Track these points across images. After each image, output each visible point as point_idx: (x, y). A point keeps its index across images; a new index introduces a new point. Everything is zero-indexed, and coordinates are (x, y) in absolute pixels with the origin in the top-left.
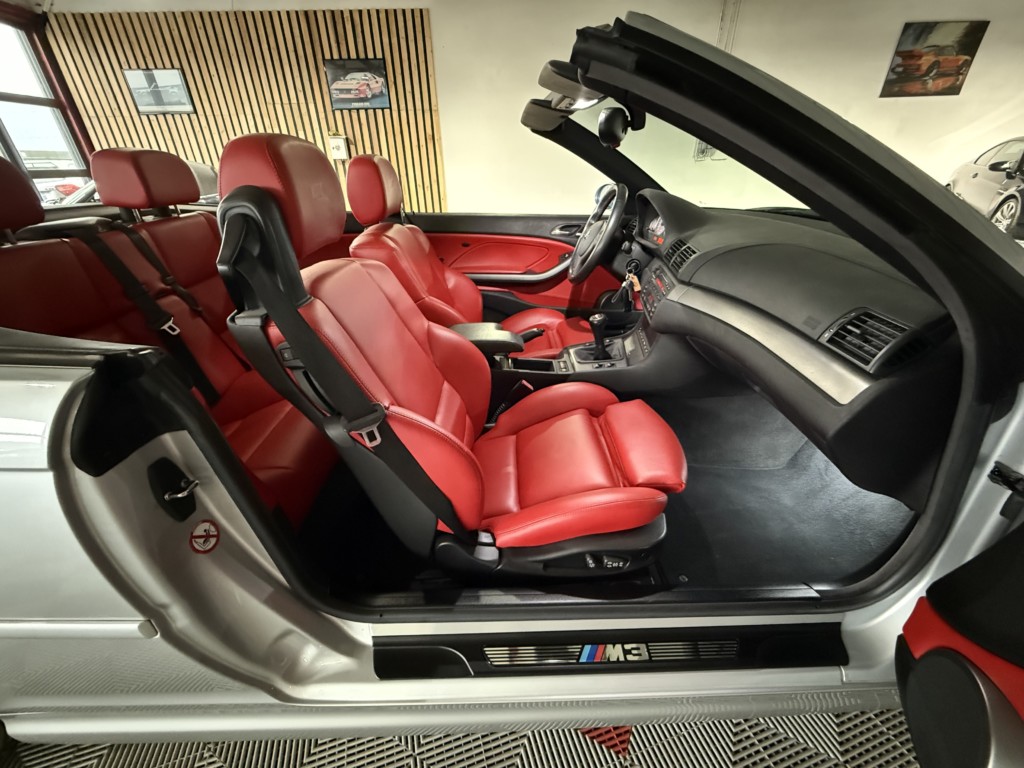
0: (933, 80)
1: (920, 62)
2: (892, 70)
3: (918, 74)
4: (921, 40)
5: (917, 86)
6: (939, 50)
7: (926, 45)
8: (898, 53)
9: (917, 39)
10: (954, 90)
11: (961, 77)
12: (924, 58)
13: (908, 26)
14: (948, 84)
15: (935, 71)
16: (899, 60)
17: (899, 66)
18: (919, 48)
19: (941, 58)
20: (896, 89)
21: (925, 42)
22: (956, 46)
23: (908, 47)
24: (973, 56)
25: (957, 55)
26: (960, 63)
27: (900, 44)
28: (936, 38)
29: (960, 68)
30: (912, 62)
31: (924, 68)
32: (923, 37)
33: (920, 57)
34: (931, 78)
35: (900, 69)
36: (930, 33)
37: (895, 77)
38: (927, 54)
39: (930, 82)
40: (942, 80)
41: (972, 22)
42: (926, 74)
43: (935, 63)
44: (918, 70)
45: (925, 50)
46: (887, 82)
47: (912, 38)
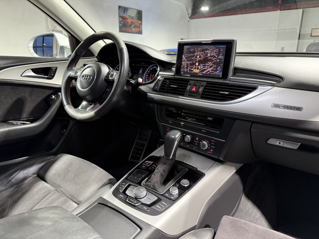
2: (120, 22)
5: (129, 30)
7: (127, 15)
8: (120, 16)
9: (124, 12)
10: (140, 33)
11: (141, 28)
12: (128, 20)
13: (120, 7)
14: (138, 30)
16: (121, 19)
17: (122, 21)
18: (125, 15)
19: (133, 21)
20: (124, 30)
21: (127, 13)
22: (136, 17)
23: (122, 15)
24: (142, 22)
26: (139, 23)
27: (119, 13)
28: (130, 13)
29: (139, 25)
30: (125, 21)
31: (130, 23)
32: (126, 11)
34: (133, 27)
35: (122, 23)
37: (121, 25)
39: (133, 29)
40: (136, 29)
41: (138, 10)
42: (131, 25)
43: (132, 22)
44: (128, 24)
45: (128, 17)
46: (120, 27)
47: (122, 12)
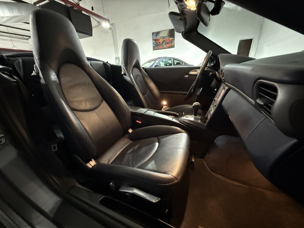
0: (165, 45)
1: (159, 41)
3: (160, 44)
4: (157, 36)
7: (159, 37)
13: (153, 33)
15: (164, 43)
16: (154, 41)
20: (156, 48)
22: (167, 36)
25: (169, 38)
27: (153, 38)
31: (161, 42)
36: (159, 34)
37: (154, 45)
38: (161, 39)
40: (167, 45)
41: (169, 30)
47: (155, 36)
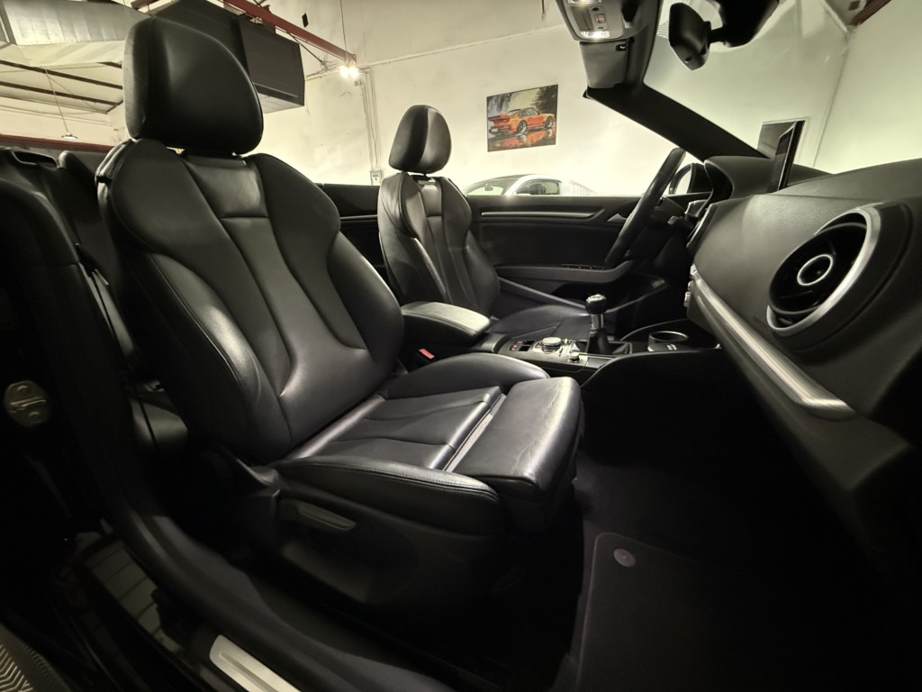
0: (527, 135)
1: (509, 123)
2: (490, 131)
3: (511, 132)
4: (504, 107)
5: (515, 141)
6: (522, 112)
7: (509, 110)
8: (490, 119)
9: (500, 106)
10: (550, 141)
11: (550, 131)
12: (511, 120)
13: (489, 99)
14: (541, 137)
15: (524, 129)
16: (492, 124)
17: (493, 128)
18: (503, 113)
19: (526, 118)
20: (498, 145)
21: (507, 107)
22: (535, 107)
23: (495, 113)
24: (555, 113)
25: (539, 114)
26: (545, 119)
27: (488, 111)
28: (515, 104)
29: (546, 124)
30: (501, 124)
31: (515, 127)
32: (504, 104)
33: (508, 119)
34: (523, 134)
35: (496, 130)
36: (509, 101)
37: (493, 136)
38: (513, 116)
39: (524, 137)
40: (534, 135)
41: (541, 88)
42: (519, 130)
43: (522, 123)
44: (510, 129)
45: (510, 114)
46: (489, 140)
47: (495, 107)
